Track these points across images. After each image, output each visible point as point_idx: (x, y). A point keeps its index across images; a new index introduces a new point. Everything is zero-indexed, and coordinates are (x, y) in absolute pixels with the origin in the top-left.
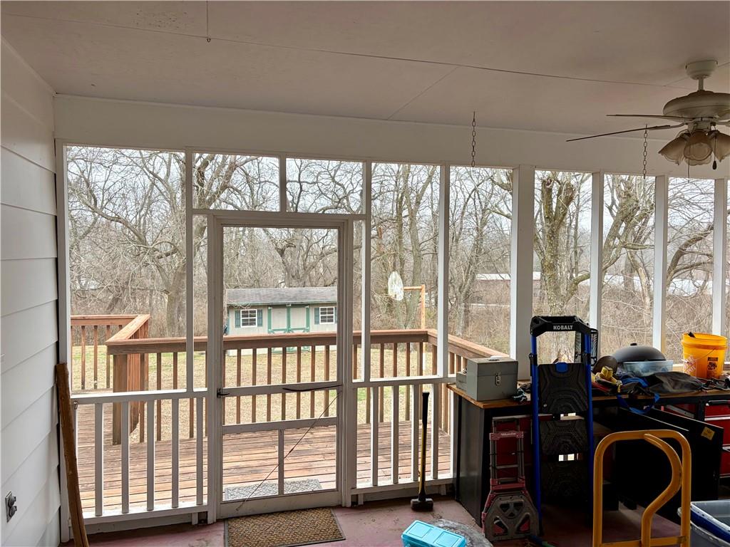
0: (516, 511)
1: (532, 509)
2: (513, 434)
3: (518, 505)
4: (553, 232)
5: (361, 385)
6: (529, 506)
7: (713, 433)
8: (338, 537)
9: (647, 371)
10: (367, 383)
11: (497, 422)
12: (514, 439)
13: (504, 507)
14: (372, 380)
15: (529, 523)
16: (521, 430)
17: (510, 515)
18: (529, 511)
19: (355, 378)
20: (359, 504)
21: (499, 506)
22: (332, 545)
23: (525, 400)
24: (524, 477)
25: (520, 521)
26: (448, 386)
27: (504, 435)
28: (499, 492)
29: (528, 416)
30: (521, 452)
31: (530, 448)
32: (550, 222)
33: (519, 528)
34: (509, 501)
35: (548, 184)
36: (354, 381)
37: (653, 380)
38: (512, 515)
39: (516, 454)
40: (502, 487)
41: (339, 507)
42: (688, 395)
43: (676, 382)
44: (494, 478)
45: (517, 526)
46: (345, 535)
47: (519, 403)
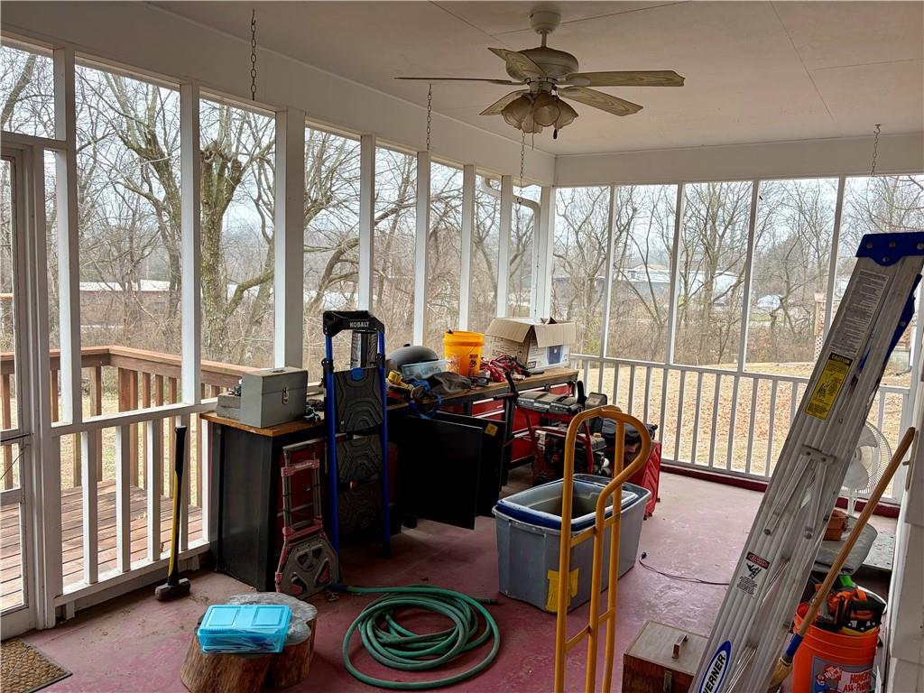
0: (315, 560)
1: (332, 554)
2: (308, 464)
3: (317, 553)
4: (213, 222)
5: (66, 430)
6: (329, 550)
7: (496, 428)
8: (57, 675)
9: (427, 373)
10: (77, 427)
11: (290, 452)
12: (309, 471)
13: (302, 559)
14: (85, 420)
15: (328, 570)
16: (317, 458)
17: (308, 568)
18: (329, 556)
19: (56, 419)
20: (68, 618)
21: (296, 558)
22: (54, 690)
23: (319, 419)
24: (321, 517)
25: (319, 571)
26: (202, 416)
27: (299, 467)
28: (295, 542)
29: (322, 439)
30: (318, 485)
31: (326, 479)
32: (210, 209)
33: (318, 580)
34: (307, 550)
35: (208, 158)
36: (54, 425)
37: (433, 381)
38: (311, 566)
39: (312, 489)
40: (298, 534)
41: (33, 632)
42: (461, 395)
43: (451, 382)
44: (288, 525)
45: (316, 577)
46: (68, 668)
47: (315, 423)
